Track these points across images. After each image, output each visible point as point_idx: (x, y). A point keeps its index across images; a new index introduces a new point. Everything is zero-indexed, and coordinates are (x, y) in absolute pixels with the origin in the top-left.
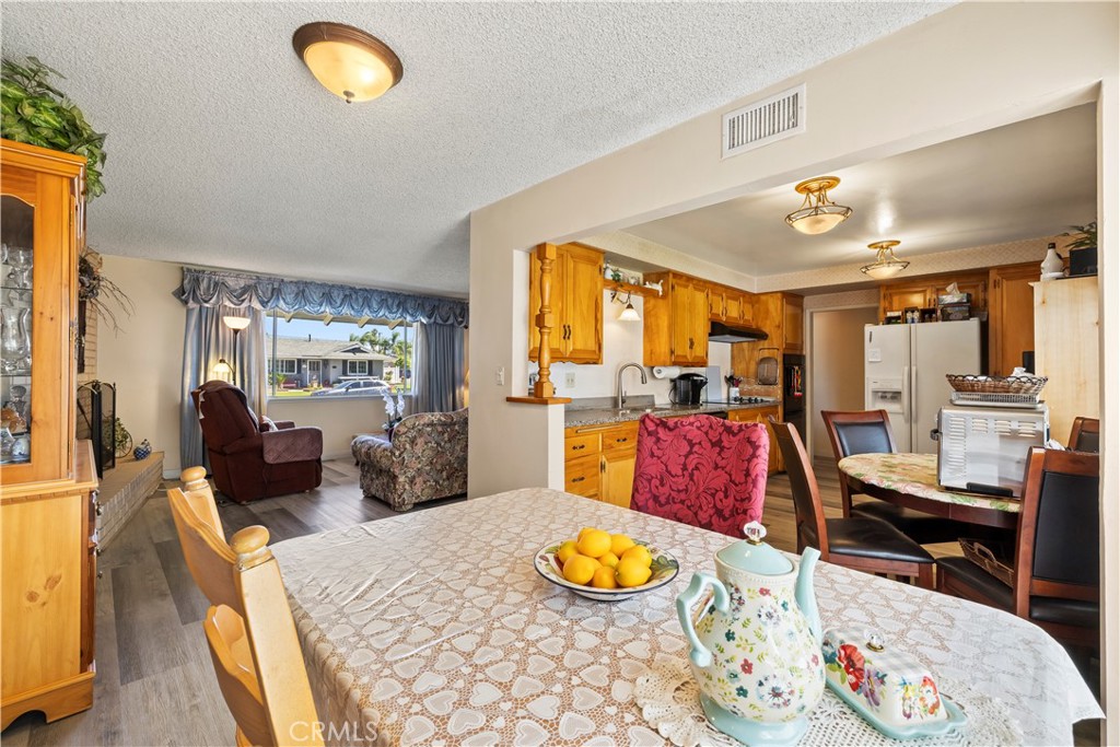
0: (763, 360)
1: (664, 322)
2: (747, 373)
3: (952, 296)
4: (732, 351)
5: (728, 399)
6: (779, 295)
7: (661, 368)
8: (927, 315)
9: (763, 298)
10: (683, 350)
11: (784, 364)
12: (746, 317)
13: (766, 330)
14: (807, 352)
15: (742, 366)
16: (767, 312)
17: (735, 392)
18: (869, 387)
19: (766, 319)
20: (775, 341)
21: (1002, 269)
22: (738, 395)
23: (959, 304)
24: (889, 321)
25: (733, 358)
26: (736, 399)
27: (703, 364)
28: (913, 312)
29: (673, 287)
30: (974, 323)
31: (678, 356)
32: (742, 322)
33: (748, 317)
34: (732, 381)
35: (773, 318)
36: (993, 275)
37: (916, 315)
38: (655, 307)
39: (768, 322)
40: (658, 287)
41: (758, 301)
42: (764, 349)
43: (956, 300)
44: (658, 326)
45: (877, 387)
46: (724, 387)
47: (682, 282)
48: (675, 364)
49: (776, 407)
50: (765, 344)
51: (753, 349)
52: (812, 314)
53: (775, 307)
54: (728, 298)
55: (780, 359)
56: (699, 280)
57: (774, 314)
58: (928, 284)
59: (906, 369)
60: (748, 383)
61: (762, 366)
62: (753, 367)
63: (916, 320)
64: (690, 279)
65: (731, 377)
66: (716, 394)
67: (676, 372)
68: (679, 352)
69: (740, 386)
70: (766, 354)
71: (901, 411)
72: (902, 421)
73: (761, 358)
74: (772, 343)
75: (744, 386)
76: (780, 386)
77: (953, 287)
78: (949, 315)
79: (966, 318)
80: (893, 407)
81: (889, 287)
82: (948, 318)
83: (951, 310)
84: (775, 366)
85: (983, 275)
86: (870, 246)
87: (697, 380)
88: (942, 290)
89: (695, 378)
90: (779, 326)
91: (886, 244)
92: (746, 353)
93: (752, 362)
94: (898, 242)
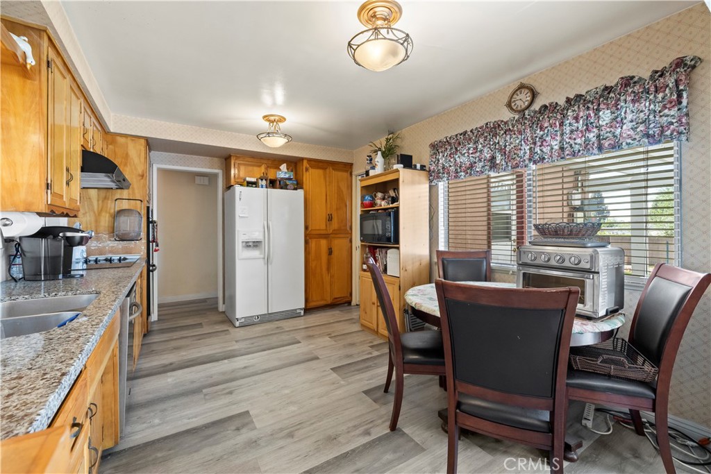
0: (121, 212)
2: (97, 226)
3: (283, 172)
6: (143, 141)
8: (273, 184)
9: (121, 140)
10: (60, 185)
11: (148, 218)
15: (90, 219)
16: (127, 156)
18: (239, 238)
19: (125, 164)
20: (136, 191)
21: (309, 160)
22: (85, 255)
23: (289, 179)
24: (249, 184)
27: (76, 213)
28: (262, 180)
29: (49, 64)
30: (300, 193)
31: (54, 195)
35: (135, 166)
36: (305, 163)
37: (265, 183)
39: (127, 169)
41: (114, 142)
42: (123, 200)
43: (287, 176)
45: (246, 238)
50: (124, 193)
51: (106, 198)
52: (158, 168)
53: (137, 154)
55: (143, 212)
57: (136, 160)
58: (263, 161)
59: (266, 223)
60: (98, 239)
61: (120, 219)
62: (105, 220)
63: (264, 186)
68: (56, 187)
69: (88, 244)
70: (125, 205)
71: (262, 256)
72: (261, 263)
73: (117, 209)
74: (134, 193)
75: (93, 244)
76: (144, 241)
77: (284, 167)
78: (287, 185)
79: (295, 189)
80: (255, 253)
81: (237, 158)
82: (284, 187)
83: (288, 182)
84: (137, 219)
85: (294, 163)
86: (264, 117)
87: (73, 237)
88: (271, 168)
89: (69, 234)
90: (143, 176)
91: (277, 118)
92: (95, 203)
93: (103, 214)
94: (285, 119)
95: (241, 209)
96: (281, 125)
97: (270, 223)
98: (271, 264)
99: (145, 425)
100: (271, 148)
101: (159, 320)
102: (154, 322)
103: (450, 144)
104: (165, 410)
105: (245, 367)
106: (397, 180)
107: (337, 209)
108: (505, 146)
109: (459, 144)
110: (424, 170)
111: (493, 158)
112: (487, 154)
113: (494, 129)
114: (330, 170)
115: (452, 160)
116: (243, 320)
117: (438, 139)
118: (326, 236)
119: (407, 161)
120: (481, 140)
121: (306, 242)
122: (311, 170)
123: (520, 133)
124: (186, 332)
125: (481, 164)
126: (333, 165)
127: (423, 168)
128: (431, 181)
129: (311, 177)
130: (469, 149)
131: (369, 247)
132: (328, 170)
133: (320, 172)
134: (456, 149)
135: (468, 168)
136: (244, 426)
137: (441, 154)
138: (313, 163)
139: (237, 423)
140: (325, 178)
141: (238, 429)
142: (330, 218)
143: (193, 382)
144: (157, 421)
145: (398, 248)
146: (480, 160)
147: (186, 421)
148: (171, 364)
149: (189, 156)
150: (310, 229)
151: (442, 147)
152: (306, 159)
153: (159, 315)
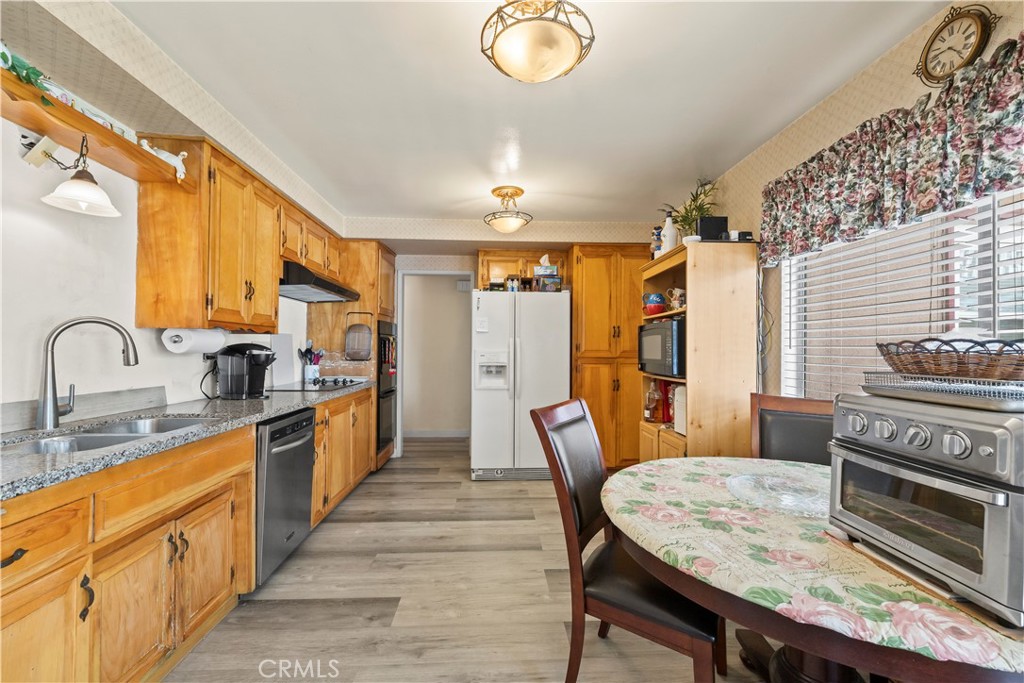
0: (352, 328)
1: (190, 242)
2: (331, 343)
3: (543, 267)
4: (309, 314)
5: (303, 382)
6: (374, 244)
7: (182, 333)
8: (527, 284)
9: (353, 245)
10: (231, 300)
11: (379, 334)
12: (331, 267)
13: (357, 288)
14: (398, 320)
15: (324, 335)
16: (358, 264)
17: (313, 371)
18: (477, 361)
19: (357, 273)
20: (367, 303)
21: (583, 246)
22: (317, 375)
23: (551, 276)
24: (494, 287)
25: (310, 323)
26: (315, 382)
27: (270, 329)
28: (513, 280)
29: (211, 175)
30: (565, 294)
31: (220, 310)
32: (326, 273)
33: (334, 267)
34: (309, 356)
35: (366, 273)
36: (576, 251)
37: (516, 284)
38: (165, 207)
39: (359, 278)
40: (176, 162)
41: (347, 249)
42: (354, 314)
43: (548, 272)
44: (173, 245)
45: (485, 361)
46: (298, 363)
47: (233, 172)
48: (214, 325)
49: (368, 390)
50: (356, 306)
51: (339, 312)
52: (404, 275)
53: (368, 257)
54: (309, 232)
55: (374, 327)
56: (266, 185)
57: (367, 268)
58: (520, 254)
59: (512, 340)
60: (332, 358)
61: (351, 335)
62: (338, 336)
63: (516, 289)
64: (248, 174)
65: (309, 351)
66: (286, 378)
67: (219, 340)
68: (223, 302)
69: (321, 362)
70: (356, 319)
71: (506, 387)
72: (506, 397)
73: (349, 325)
74: (364, 306)
75: (326, 363)
76: (374, 362)
77: (545, 259)
78: (545, 285)
79: (559, 290)
80: (498, 382)
81: (487, 253)
82: (544, 289)
83: (547, 281)
84: (367, 335)
85: (561, 252)
86: (494, 191)
87: (259, 355)
88: (531, 262)
89: (255, 352)
90: (373, 285)
91: (510, 191)
92: (330, 317)
93: (337, 330)
94: (522, 192)
95: (479, 322)
96: (518, 200)
97: (517, 340)
98: (519, 398)
99: (298, 579)
100: (505, 235)
101: (402, 457)
102: (397, 458)
103: (794, 182)
104: (326, 567)
105: (441, 538)
106: (683, 265)
107: (629, 319)
108: (904, 166)
109: (812, 180)
110: (749, 241)
111: (878, 197)
112: (865, 192)
113: (880, 133)
114: (617, 258)
115: (798, 215)
116: (480, 472)
117: (773, 179)
118: (608, 361)
119: (713, 229)
120: (853, 164)
121: (574, 369)
122: (585, 260)
123: (942, 127)
124: (415, 476)
125: (853, 215)
126: (623, 249)
127: (745, 237)
128: (761, 260)
129: (587, 271)
130: (831, 187)
131: (655, 380)
132: (613, 259)
133: (601, 262)
134: (806, 190)
135: (826, 227)
136: (380, 617)
137: (780, 207)
138: (589, 249)
139: (375, 610)
140: (608, 270)
141: (371, 619)
142: (616, 333)
143: (376, 541)
144: (309, 578)
145: (684, 384)
146: (851, 207)
147: (333, 588)
148: (373, 513)
149: (438, 256)
150: (583, 349)
151: (781, 192)
152: (577, 244)
153: (404, 452)
